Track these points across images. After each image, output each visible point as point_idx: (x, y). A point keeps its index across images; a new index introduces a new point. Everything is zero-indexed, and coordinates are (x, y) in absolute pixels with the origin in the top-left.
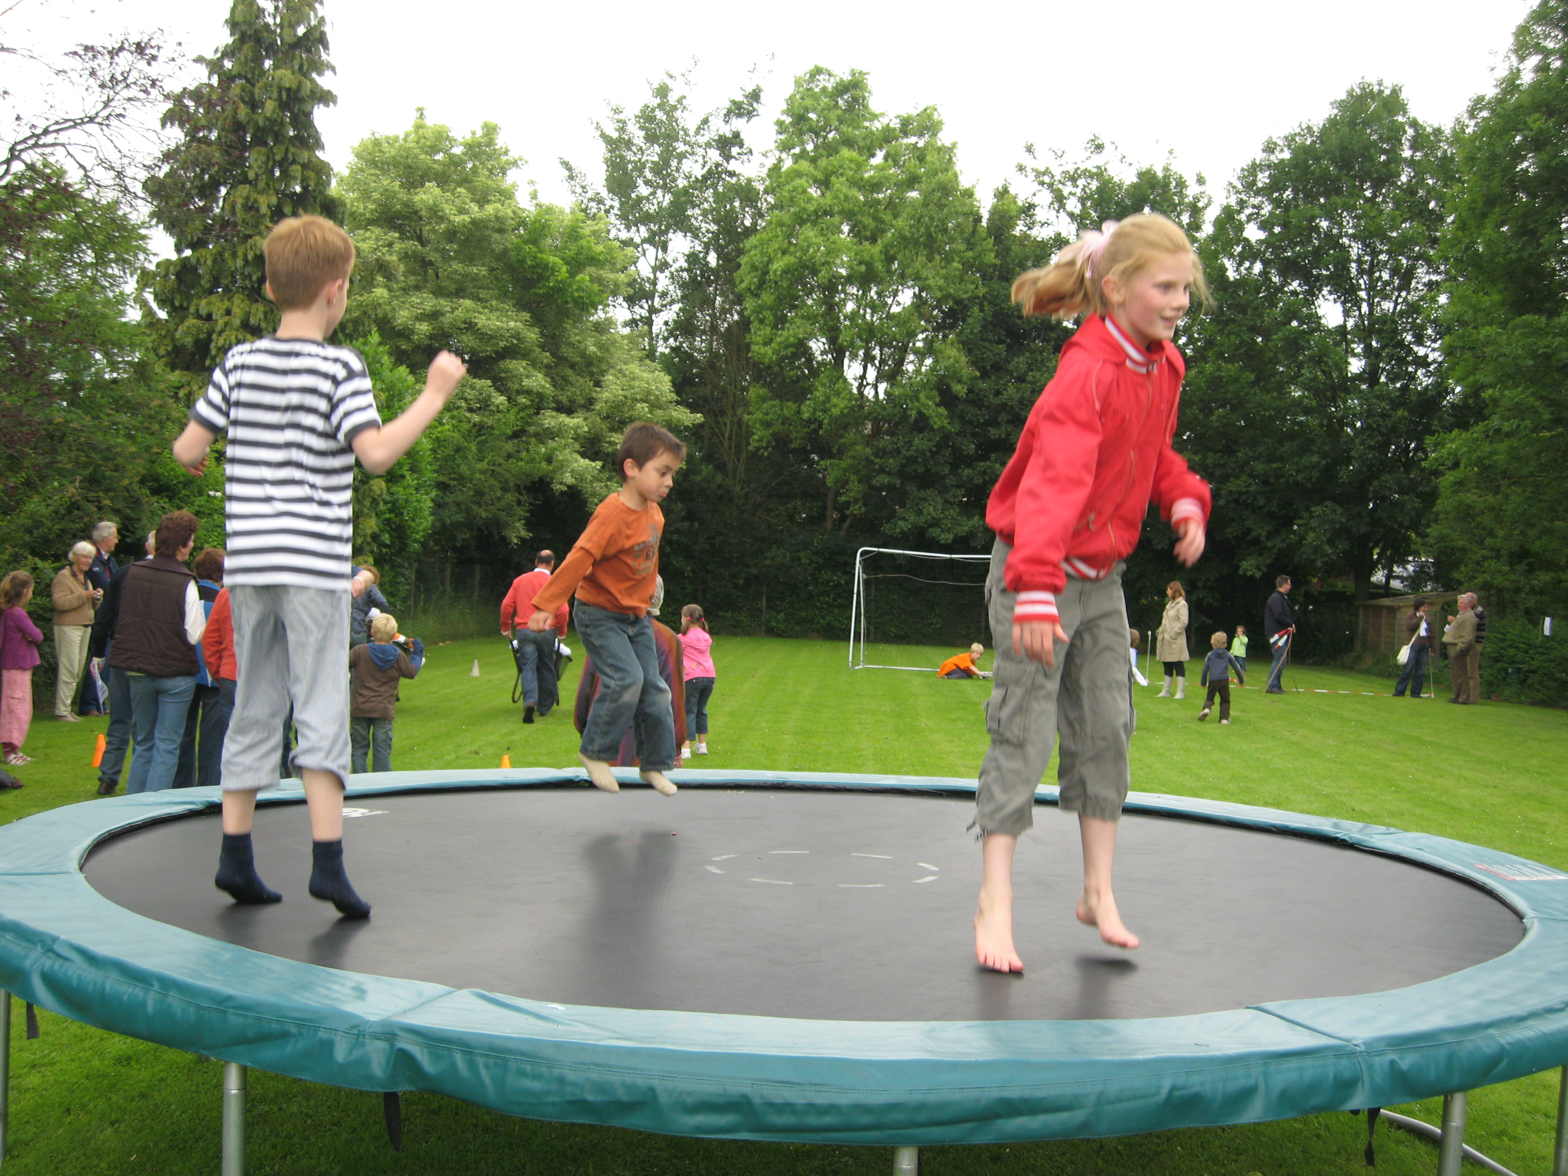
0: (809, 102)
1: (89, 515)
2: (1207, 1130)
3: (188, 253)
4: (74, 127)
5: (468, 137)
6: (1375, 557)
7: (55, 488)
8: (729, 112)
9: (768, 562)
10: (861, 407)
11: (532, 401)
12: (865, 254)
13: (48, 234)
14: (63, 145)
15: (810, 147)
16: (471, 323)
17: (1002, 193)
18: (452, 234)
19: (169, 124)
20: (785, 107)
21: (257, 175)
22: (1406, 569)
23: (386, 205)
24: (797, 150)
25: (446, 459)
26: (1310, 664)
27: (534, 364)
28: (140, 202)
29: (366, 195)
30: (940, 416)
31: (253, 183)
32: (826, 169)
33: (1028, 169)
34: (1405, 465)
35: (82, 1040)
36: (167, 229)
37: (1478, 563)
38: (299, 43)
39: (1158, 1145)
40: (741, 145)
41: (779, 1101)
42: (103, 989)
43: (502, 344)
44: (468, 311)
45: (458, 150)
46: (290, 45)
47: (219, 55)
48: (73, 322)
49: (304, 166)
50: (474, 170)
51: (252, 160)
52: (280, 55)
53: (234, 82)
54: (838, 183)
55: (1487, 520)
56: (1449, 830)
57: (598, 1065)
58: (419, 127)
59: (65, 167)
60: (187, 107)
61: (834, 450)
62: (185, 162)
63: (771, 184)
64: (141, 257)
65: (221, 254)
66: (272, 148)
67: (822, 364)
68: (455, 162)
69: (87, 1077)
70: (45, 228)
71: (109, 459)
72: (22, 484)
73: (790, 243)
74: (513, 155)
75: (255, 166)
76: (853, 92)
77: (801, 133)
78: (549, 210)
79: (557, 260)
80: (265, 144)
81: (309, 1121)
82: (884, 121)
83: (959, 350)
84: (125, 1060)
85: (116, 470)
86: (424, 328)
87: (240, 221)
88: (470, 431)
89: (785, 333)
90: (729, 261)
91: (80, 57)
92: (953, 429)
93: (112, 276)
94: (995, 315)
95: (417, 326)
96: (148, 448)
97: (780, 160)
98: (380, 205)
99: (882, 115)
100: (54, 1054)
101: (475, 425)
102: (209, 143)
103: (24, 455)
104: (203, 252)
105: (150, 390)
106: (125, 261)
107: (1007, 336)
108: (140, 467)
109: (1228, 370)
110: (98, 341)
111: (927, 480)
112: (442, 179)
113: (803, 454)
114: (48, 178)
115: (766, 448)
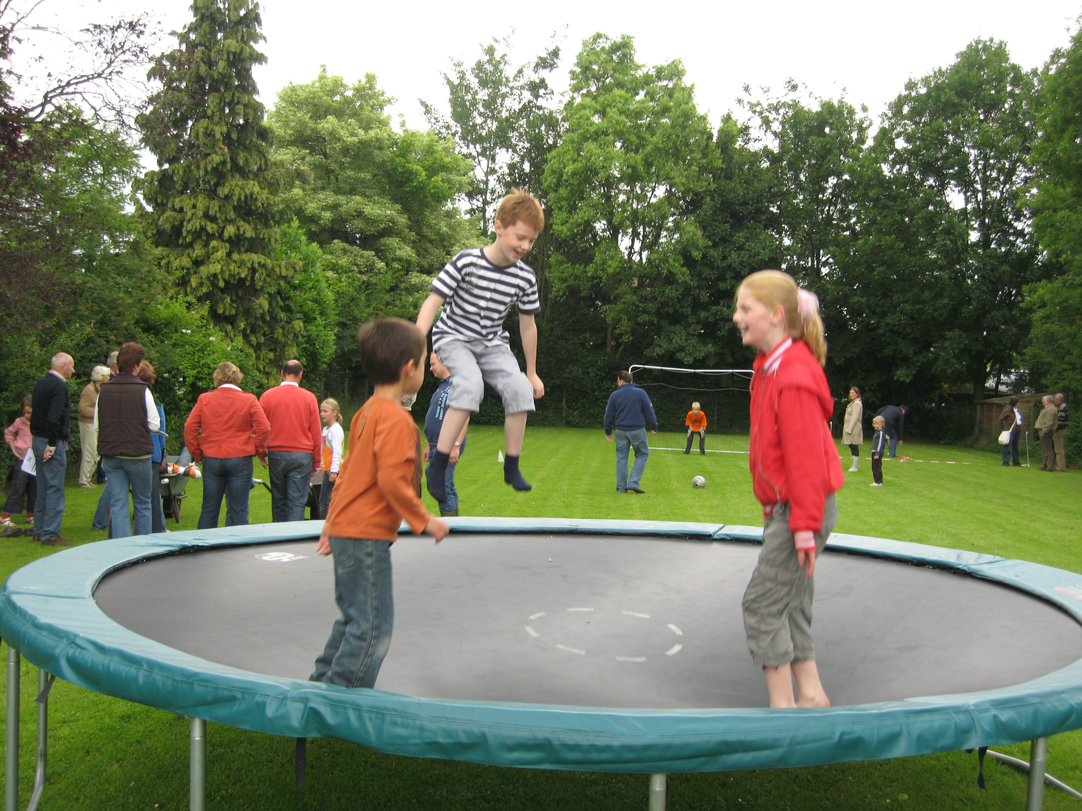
0: (592, 58)
1: (100, 346)
2: (870, 765)
3: (166, 166)
4: (88, 80)
5: (356, 84)
6: (988, 369)
7: (77, 329)
8: (537, 65)
9: (567, 375)
10: (631, 268)
11: (402, 266)
12: (631, 160)
13: (70, 155)
14: (80, 93)
15: (593, 89)
16: (360, 212)
17: (727, 119)
18: (346, 151)
19: (152, 78)
20: (576, 61)
21: (213, 112)
22: (1009, 377)
23: (300, 131)
24: (584, 91)
25: (344, 306)
26: (942, 444)
27: (404, 240)
28: (133, 132)
29: (286, 125)
30: (683, 274)
31: (210, 118)
32: (603, 103)
33: (745, 103)
34: (1008, 305)
35: (97, 704)
36: (151, 150)
37: (1060, 373)
38: (241, 21)
39: (836, 775)
40: (546, 88)
41: (571, 742)
42: (109, 668)
43: (382, 226)
44: (358, 203)
45: (349, 93)
46: (235, 22)
47: (186, 30)
48: (88, 214)
49: (246, 106)
50: (361, 107)
51: (210, 102)
52: (228, 30)
53: (197, 48)
54: (612, 112)
55: (1066, 343)
56: (1039, 558)
57: (447, 718)
58: (322, 78)
59: (83, 109)
60: (165, 66)
61: (612, 299)
62: (164, 104)
63: (567, 114)
64: (135, 169)
65: (188, 167)
66: (223, 94)
67: (603, 238)
68: (348, 102)
69: (101, 730)
70: (69, 150)
71: (113, 308)
72: (55, 325)
73: (579, 155)
74: (387, 95)
75: (212, 106)
76: (623, 50)
77: (587, 80)
78: (413, 134)
79: (419, 168)
80: (218, 90)
81: (252, 759)
82: (645, 70)
83: (696, 227)
84: (127, 718)
85: (118, 316)
86: (327, 215)
87: (202, 144)
88: (360, 287)
89: (576, 217)
90: (537, 167)
91: (91, 32)
92: (693, 283)
93: (115, 183)
94: (722, 203)
95: (323, 214)
96: (140, 300)
97: (573, 98)
98: (296, 131)
99: (644, 66)
100: (78, 714)
101: (364, 282)
102: (180, 91)
103: (55, 306)
104: (177, 165)
105: (141, 260)
106: (123, 172)
107: (731, 218)
108: (135, 313)
109: (887, 241)
110: (106, 227)
111: (676, 319)
112: (339, 113)
113: (590, 301)
114: (71, 116)
115: (561, 297)
